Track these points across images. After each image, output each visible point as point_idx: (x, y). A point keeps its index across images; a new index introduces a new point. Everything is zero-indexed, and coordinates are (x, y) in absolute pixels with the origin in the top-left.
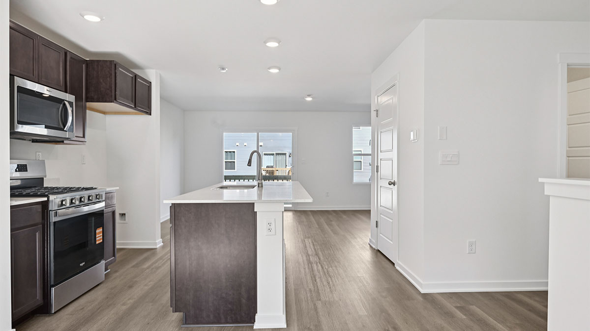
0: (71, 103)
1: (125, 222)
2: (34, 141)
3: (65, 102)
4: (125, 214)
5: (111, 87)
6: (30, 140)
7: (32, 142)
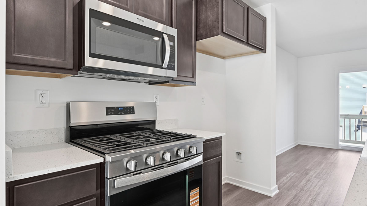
0: (171, 38)
1: (240, 161)
2: (151, 83)
3: (163, 34)
4: (241, 153)
5: (218, 18)
6: (147, 83)
7: (150, 84)
